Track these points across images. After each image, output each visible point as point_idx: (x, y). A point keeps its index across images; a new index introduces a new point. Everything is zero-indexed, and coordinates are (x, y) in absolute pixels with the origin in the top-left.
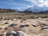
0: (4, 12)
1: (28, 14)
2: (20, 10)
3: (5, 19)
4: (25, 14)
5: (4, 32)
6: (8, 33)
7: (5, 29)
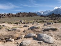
0: (23, 16)
1: (54, 18)
2: (43, 13)
3: (25, 23)
4: (50, 18)
5: (22, 34)
6: (27, 35)
7: (24, 31)
